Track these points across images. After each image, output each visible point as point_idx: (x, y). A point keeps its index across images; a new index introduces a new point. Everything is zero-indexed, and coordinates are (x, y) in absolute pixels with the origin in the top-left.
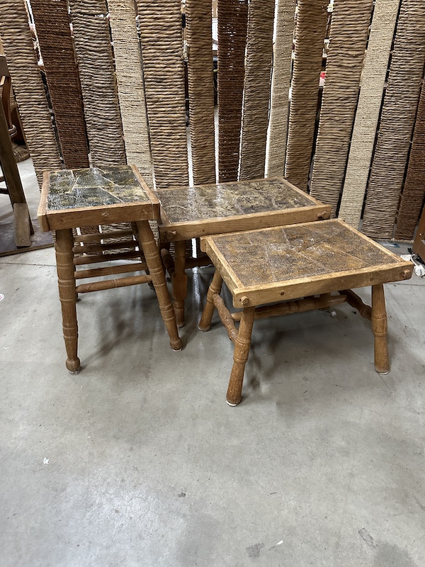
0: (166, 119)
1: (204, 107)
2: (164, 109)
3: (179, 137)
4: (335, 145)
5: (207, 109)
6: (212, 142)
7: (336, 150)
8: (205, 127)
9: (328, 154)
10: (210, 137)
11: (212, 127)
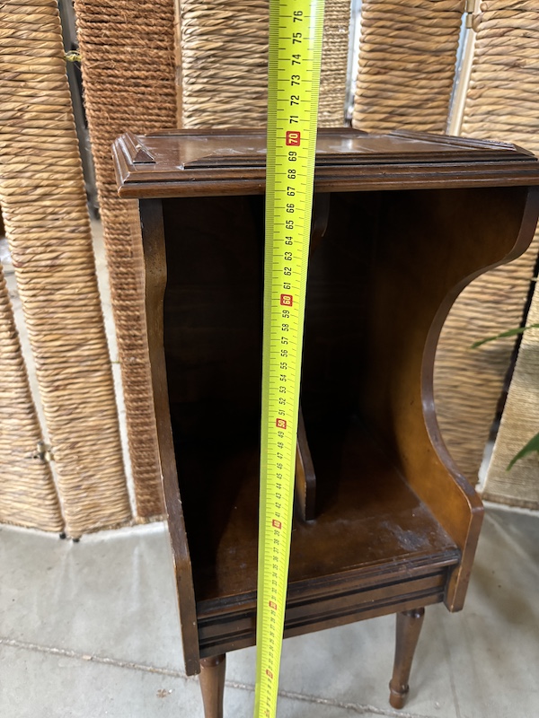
4: (490, 285)
5: (51, 165)
6: (80, 254)
7: (492, 298)
8: (52, 213)
9: (470, 308)
10: (68, 242)
11: (74, 215)
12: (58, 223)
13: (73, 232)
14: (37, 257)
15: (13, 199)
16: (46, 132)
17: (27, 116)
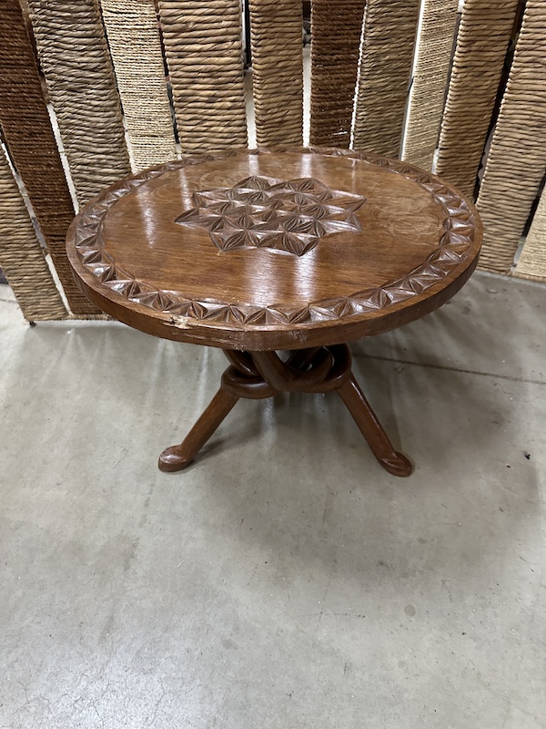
0: (202, 67)
1: (281, 40)
2: (198, 47)
3: (229, 104)
4: (536, 114)
5: (288, 44)
6: (298, 111)
7: (536, 124)
8: (284, 82)
9: (521, 131)
10: (292, 103)
11: (297, 81)
12: (288, 88)
13: (296, 94)
14: (274, 116)
15: (264, 73)
16: (288, 19)
17: (279, 7)
